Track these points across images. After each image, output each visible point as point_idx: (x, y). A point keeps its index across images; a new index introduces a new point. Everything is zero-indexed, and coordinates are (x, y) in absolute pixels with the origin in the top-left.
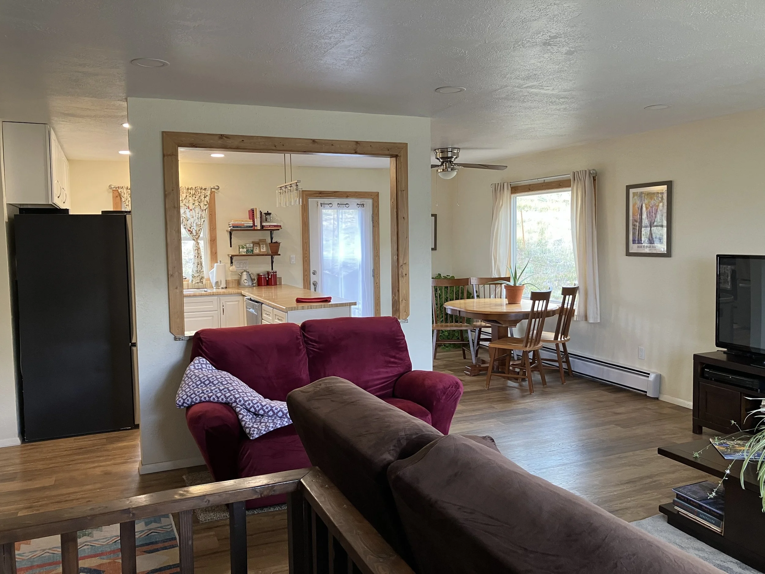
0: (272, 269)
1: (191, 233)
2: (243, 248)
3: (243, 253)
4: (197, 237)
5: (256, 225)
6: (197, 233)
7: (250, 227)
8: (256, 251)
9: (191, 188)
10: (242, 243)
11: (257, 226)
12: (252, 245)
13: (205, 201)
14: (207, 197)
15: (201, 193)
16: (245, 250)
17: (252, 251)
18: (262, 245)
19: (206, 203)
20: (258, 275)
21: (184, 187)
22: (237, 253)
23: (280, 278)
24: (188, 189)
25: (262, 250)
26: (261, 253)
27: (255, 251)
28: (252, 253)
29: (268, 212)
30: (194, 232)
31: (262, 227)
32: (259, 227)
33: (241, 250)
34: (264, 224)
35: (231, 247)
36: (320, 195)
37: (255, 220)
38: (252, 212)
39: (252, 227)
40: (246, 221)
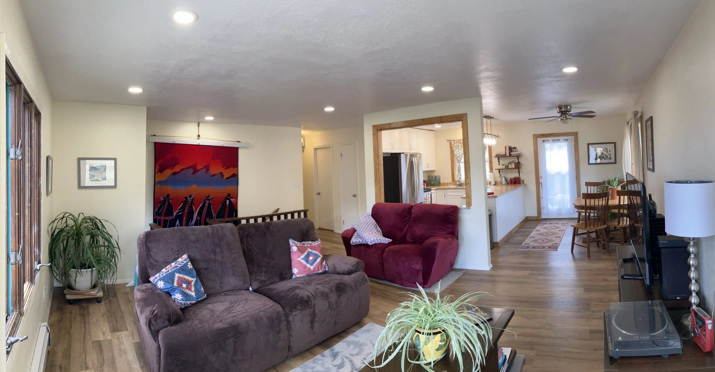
0: (519, 176)
2: (503, 165)
3: (504, 168)
8: (510, 167)
10: (504, 163)
12: (508, 164)
16: (504, 166)
17: (508, 167)
18: (512, 164)
20: (511, 179)
22: (501, 168)
23: (523, 181)
25: (513, 166)
26: (512, 168)
29: (514, 147)
31: (510, 155)
32: (508, 155)
33: (503, 166)
34: (511, 153)
35: (499, 165)
36: (543, 136)
37: (506, 151)
38: (505, 148)
39: (505, 155)
40: (502, 152)
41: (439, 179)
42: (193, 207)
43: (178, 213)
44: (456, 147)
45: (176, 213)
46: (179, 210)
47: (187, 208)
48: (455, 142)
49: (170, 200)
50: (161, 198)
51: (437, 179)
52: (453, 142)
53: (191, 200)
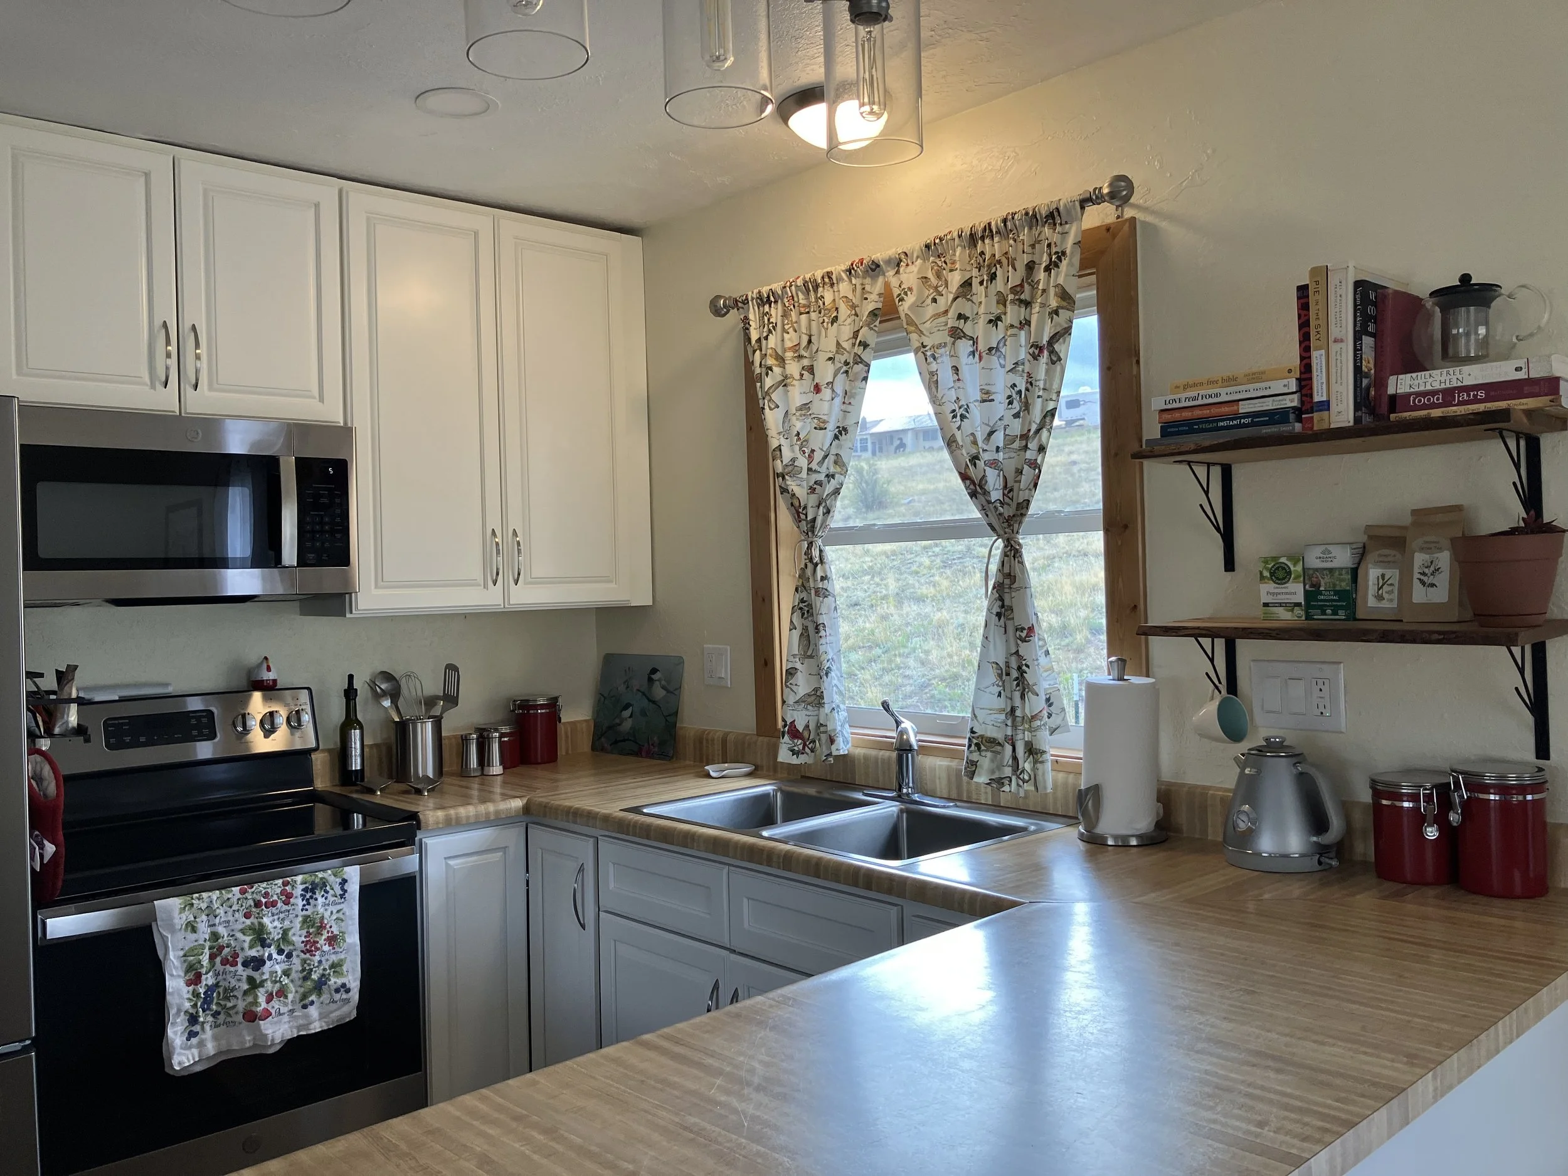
0: (1543, 749)
1: (976, 489)
2: (1280, 574)
3: (1284, 614)
4: (1007, 511)
5: (1316, 399)
6: (1007, 489)
7: (1278, 416)
8: (1379, 600)
9: (988, 232)
11: (1325, 406)
13: (1052, 291)
14: (1064, 264)
15: (1033, 246)
16: (1296, 591)
17: (1347, 599)
18: (1420, 559)
19: (1054, 303)
20: (1380, 788)
21: (955, 234)
22: (1261, 614)
24: (973, 239)
25: (1419, 594)
27: (1372, 602)
28: (1342, 614)
29: (1465, 278)
30: (994, 483)
31: (1378, 407)
32: (1343, 413)
33: (1267, 591)
34: (1404, 383)
35: (1230, 564)
37: (1317, 357)
38: (1304, 307)
39: (1298, 412)
40: (1256, 377)
41: (674, 690)
44: (781, 360)
48: (776, 312)
51: (659, 693)
52: (753, 315)
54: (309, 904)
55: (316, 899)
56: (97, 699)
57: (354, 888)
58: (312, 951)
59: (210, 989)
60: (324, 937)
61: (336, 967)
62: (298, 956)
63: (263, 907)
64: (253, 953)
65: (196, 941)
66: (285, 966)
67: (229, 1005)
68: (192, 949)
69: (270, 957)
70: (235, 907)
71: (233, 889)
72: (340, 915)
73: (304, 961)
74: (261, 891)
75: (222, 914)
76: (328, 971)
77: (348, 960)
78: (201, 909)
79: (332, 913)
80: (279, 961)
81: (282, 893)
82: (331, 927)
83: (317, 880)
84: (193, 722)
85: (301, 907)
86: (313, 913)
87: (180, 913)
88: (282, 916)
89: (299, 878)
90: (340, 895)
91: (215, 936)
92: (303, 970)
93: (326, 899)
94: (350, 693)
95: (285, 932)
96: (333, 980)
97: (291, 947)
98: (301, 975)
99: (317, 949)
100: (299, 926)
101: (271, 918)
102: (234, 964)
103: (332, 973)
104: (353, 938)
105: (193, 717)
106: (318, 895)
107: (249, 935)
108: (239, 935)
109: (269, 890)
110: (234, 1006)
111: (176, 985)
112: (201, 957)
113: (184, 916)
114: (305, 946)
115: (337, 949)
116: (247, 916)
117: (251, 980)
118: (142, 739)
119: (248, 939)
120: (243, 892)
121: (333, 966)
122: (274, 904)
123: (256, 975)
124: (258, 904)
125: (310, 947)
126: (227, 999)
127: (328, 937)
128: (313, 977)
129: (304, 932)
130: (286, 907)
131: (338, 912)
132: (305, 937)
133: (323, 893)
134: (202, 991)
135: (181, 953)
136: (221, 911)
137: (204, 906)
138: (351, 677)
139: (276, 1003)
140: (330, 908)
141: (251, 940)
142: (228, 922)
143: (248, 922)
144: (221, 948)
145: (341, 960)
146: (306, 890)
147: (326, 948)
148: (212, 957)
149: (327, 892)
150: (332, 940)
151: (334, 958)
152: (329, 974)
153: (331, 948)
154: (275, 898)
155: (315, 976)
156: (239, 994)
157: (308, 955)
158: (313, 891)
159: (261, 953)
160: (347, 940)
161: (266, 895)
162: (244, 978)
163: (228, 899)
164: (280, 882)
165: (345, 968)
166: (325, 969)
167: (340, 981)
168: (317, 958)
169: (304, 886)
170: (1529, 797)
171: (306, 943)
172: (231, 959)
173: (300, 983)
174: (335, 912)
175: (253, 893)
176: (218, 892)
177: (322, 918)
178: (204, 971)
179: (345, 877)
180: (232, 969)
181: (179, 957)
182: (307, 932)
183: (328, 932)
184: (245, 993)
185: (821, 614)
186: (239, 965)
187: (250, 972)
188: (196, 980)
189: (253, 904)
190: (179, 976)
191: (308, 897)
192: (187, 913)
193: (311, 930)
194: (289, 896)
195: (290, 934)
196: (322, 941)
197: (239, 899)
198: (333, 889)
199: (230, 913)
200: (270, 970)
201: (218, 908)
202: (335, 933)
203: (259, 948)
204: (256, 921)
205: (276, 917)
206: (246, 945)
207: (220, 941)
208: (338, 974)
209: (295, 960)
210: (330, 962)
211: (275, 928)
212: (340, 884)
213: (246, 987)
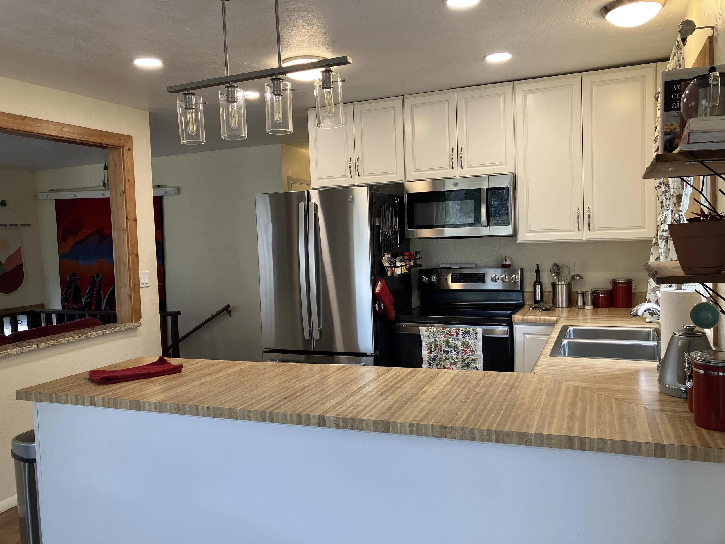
42: (101, 291)
43: (86, 299)
45: (84, 299)
46: (87, 295)
47: (95, 293)
49: (77, 280)
50: (67, 277)
53: (98, 280)
54: (464, 338)
55: (466, 337)
56: (452, 267)
57: (480, 336)
58: (464, 353)
59: (435, 357)
60: (469, 350)
61: (474, 361)
62: (461, 354)
63: (449, 335)
64: (446, 349)
65: (430, 341)
66: (456, 356)
67: (440, 363)
68: (429, 343)
69: (451, 351)
70: (441, 333)
71: (441, 328)
72: (475, 344)
73: (462, 356)
74: (448, 330)
75: (437, 335)
76: (471, 361)
77: (478, 359)
78: (431, 332)
79: (472, 342)
80: (454, 353)
81: (456, 332)
82: (472, 347)
83: (467, 331)
84: (479, 277)
85: (461, 338)
86: (465, 341)
87: (425, 332)
88: (456, 340)
89: (461, 329)
90: (475, 337)
91: (436, 341)
92: (462, 359)
93: (470, 337)
94: (538, 271)
95: (456, 345)
96: (472, 364)
97: (459, 350)
98: (461, 360)
99: (467, 353)
100: (461, 344)
101: (452, 339)
102: (441, 351)
103: (472, 362)
104: (480, 352)
105: (479, 275)
106: (466, 335)
107: (445, 343)
108: (442, 342)
109: (451, 331)
110: (441, 364)
111: (425, 352)
112: (432, 346)
113: (426, 333)
114: (463, 351)
115: (474, 355)
116: (445, 337)
117: (445, 357)
118: (462, 281)
119: (445, 344)
120: (443, 329)
121: (472, 360)
122: (452, 335)
123: (447, 356)
124: (447, 334)
125: (464, 352)
126: (440, 361)
127: (471, 350)
128: (465, 361)
129: (463, 346)
130: (456, 337)
131: (474, 342)
132: (463, 348)
133: (469, 335)
134: (432, 356)
135: (426, 343)
136: (437, 334)
137: (432, 331)
138: (537, 265)
139: (453, 367)
140: (472, 341)
141: (445, 345)
142: (439, 338)
143: (445, 339)
144: (437, 345)
145: (475, 359)
146: (463, 333)
147: (470, 353)
148: (435, 347)
149: (470, 335)
150: (472, 351)
151: (473, 357)
152: (471, 362)
153: (472, 354)
154: (453, 333)
155: (466, 362)
156: (443, 361)
157: (463, 354)
158: (465, 334)
159: (448, 349)
160: (478, 353)
161: (450, 332)
162: (444, 356)
163: (439, 331)
164: (455, 329)
165: (477, 362)
166: (469, 360)
167: (475, 365)
168: (466, 356)
169: (462, 332)
170: (721, 374)
171: (463, 350)
172: (440, 349)
173: (461, 362)
174: (473, 342)
175: (446, 330)
176: (436, 328)
177: (468, 343)
178: (432, 350)
179: (477, 331)
180: (441, 352)
181: (425, 344)
182: (464, 347)
183: (471, 348)
184: (444, 360)
185: (661, 248)
186: (442, 351)
187: (445, 354)
188: (430, 353)
189: (446, 334)
190: (426, 350)
191: (464, 335)
192: (427, 332)
193: (465, 346)
194: (458, 334)
195: (458, 346)
196: (468, 351)
197: (442, 331)
198: (472, 335)
199: (440, 335)
200: (451, 355)
201: (436, 332)
202: (473, 349)
203: (448, 348)
204: (447, 339)
205: (453, 339)
206: (444, 346)
207: (437, 343)
208: (474, 363)
209: (460, 354)
210: (471, 358)
211: (453, 343)
212: (475, 333)
213: (444, 359)
